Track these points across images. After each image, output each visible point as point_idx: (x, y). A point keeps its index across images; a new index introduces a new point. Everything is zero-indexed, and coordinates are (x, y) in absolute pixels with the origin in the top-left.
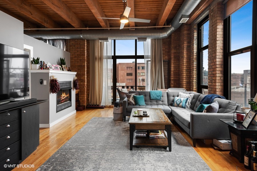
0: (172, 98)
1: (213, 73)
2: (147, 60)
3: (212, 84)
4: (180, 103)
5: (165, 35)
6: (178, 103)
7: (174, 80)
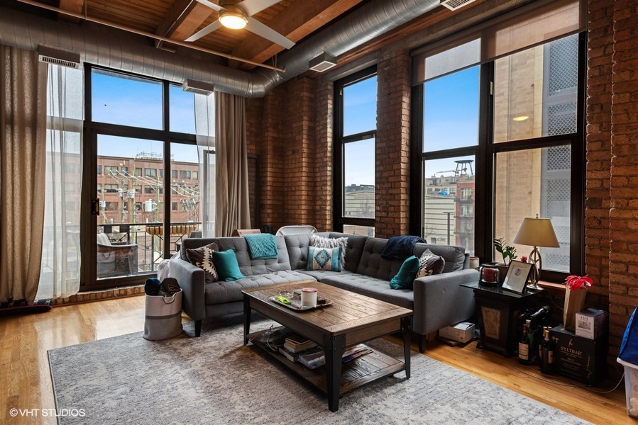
0: (298, 251)
1: (390, 191)
2: (206, 148)
3: (388, 214)
4: (326, 261)
5: (258, 89)
6: (322, 261)
7: (274, 207)
